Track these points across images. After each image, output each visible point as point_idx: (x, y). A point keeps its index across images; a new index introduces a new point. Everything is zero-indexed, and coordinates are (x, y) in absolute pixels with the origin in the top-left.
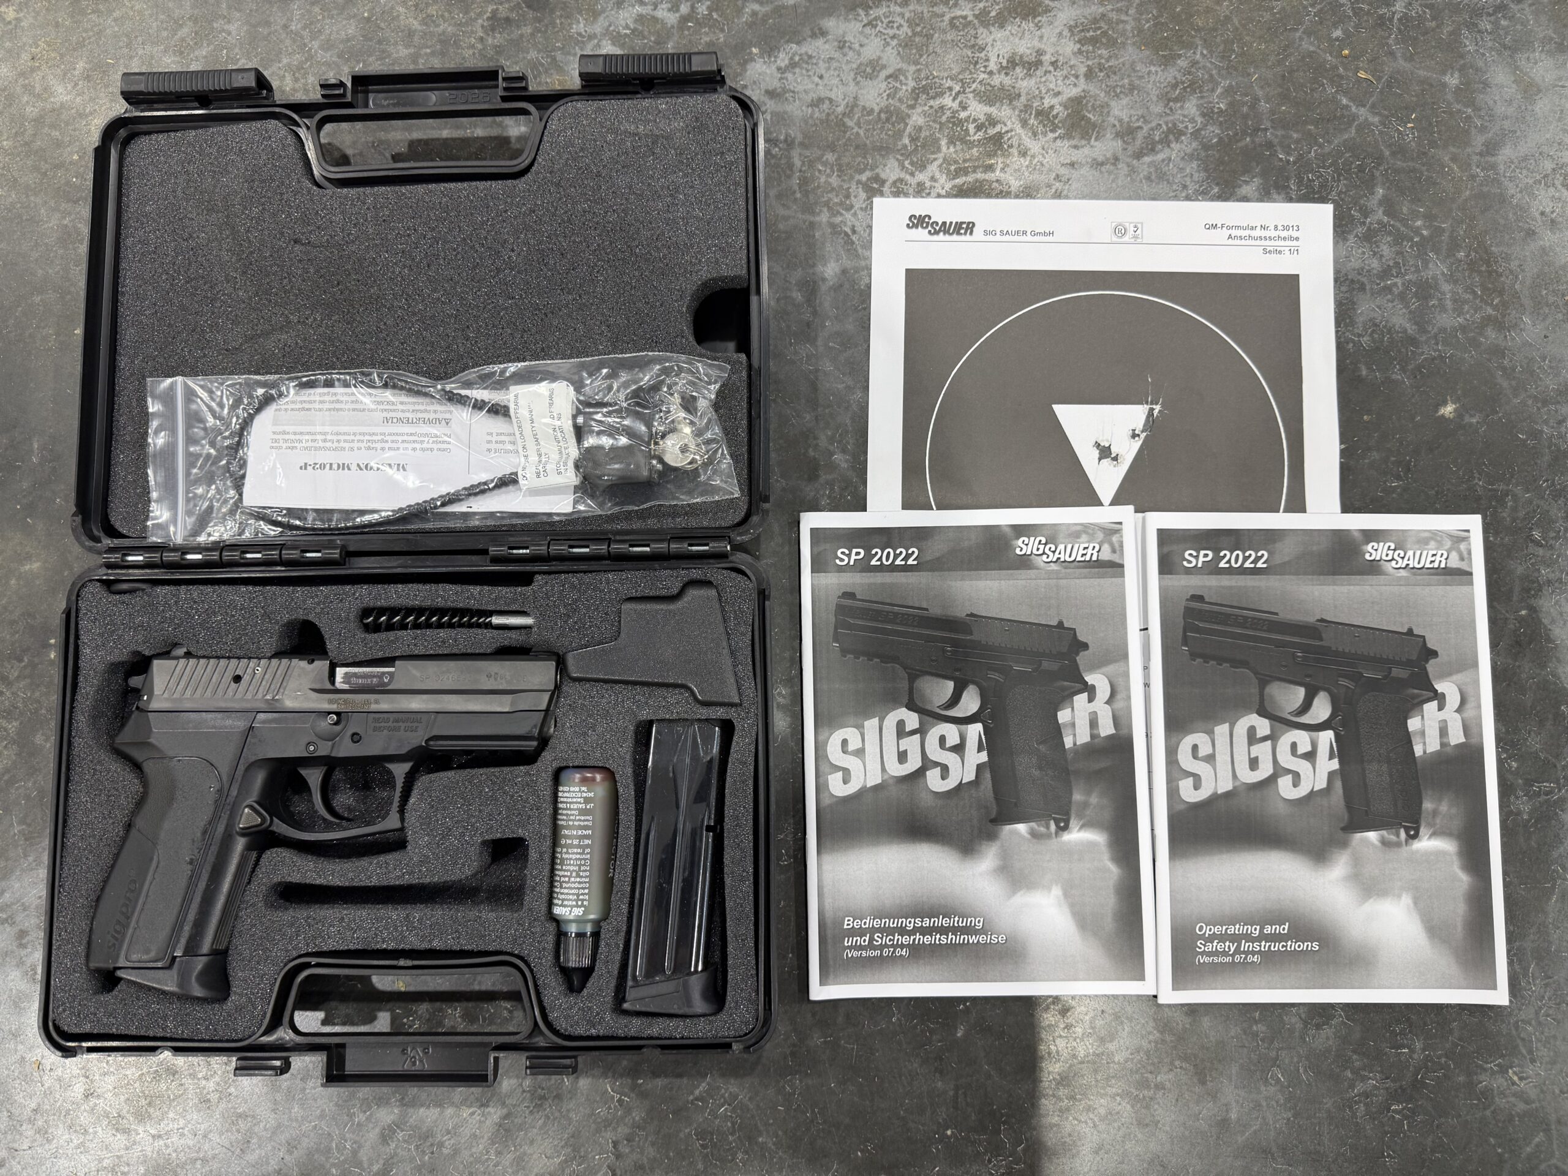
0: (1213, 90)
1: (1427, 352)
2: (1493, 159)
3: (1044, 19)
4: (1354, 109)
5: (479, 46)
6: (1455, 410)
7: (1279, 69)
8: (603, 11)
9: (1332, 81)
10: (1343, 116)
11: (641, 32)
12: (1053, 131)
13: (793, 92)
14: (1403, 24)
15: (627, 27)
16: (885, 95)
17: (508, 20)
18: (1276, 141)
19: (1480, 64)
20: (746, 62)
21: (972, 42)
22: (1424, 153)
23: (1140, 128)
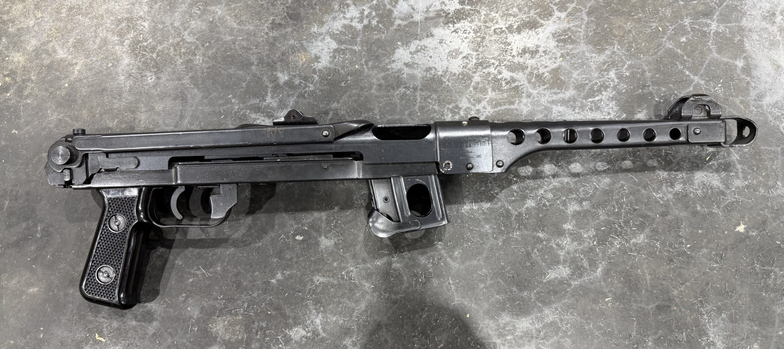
0: (623, 66)
1: (730, 199)
2: (761, 103)
3: (540, 30)
4: (692, 77)
5: (266, 37)
6: (745, 229)
7: (655, 56)
8: (327, 21)
9: (681, 63)
10: (686, 80)
11: (344, 33)
12: (543, 85)
13: (417, 64)
14: (715, 36)
15: (338, 30)
16: (461, 66)
17: (280, 24)
18: (654, 92)
19: (754, 56)
20: (395, 49)
21: (505, 41)
22: (727, 99)
23: (587, 84)
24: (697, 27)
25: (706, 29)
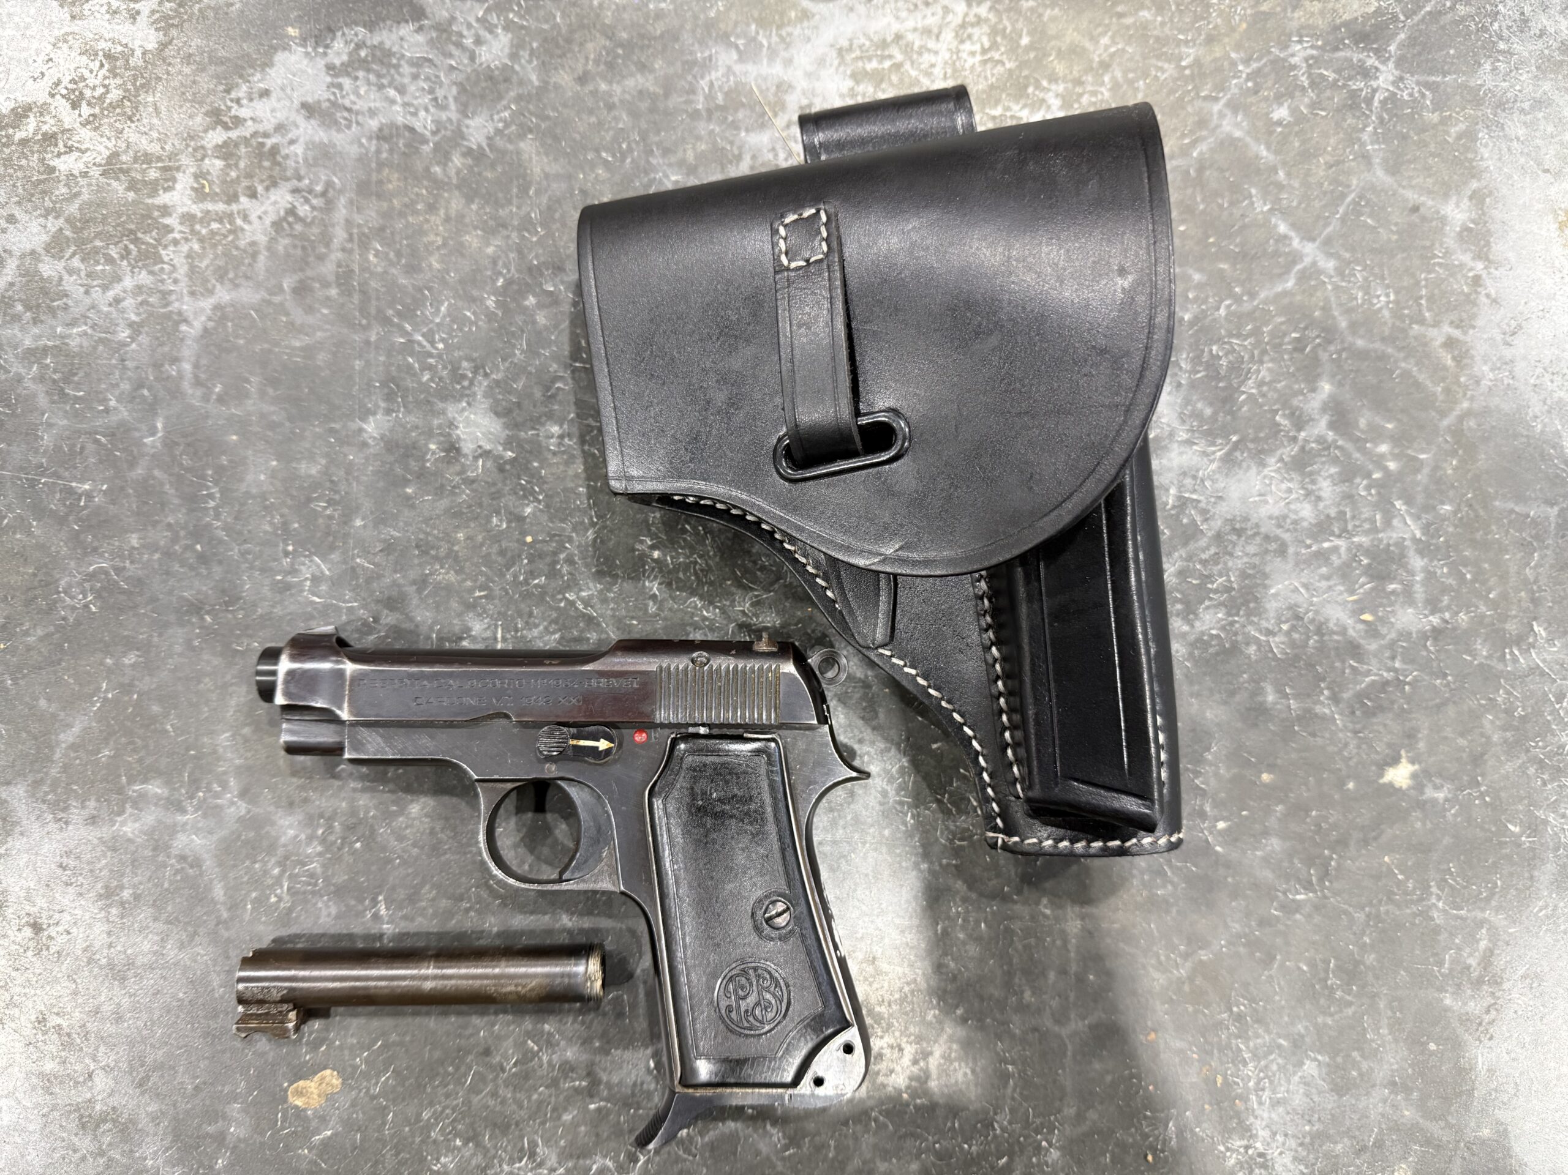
24: (1331, 75)
25: (1358, 84)
